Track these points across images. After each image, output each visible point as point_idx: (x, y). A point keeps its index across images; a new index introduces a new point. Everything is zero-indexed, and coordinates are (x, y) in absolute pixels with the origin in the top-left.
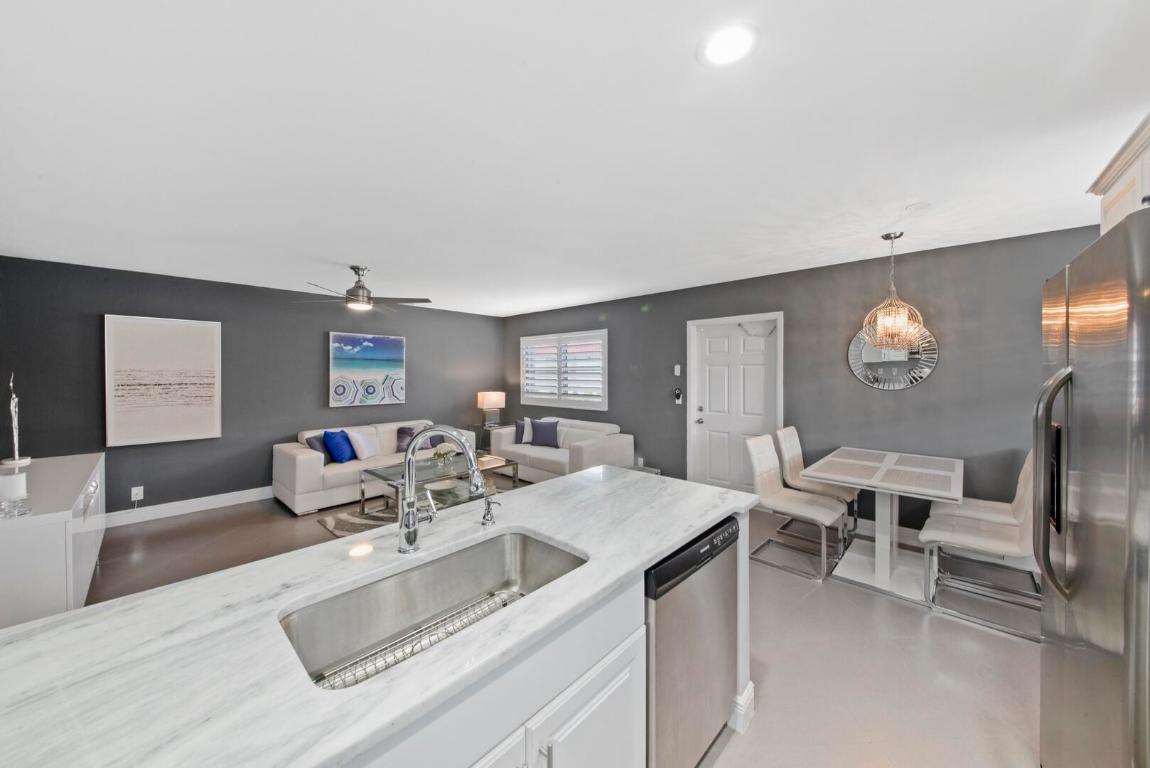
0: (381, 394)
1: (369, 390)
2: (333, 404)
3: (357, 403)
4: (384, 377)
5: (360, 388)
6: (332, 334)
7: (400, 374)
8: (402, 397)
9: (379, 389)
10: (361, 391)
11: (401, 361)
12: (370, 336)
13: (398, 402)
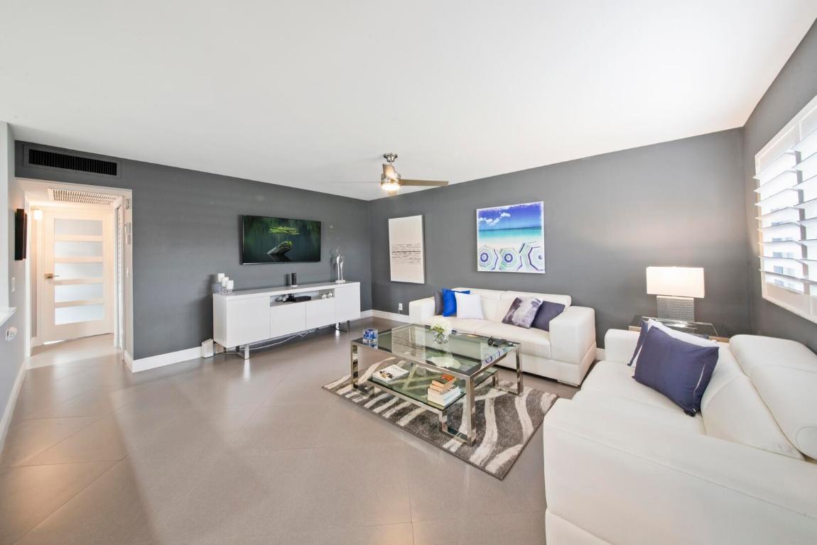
0: (518, 263)
1: (508, 258)
2: (480, 269)
3: (497, 270)
4: (520, 246)
5: (499, 256)
6: (478, 211)
7: (537, 242)
8: (541, 267)
9: (516, 257)
10: (501, 259)
11: (539, 228)
12: (507, 207)
13: (536, 272)
